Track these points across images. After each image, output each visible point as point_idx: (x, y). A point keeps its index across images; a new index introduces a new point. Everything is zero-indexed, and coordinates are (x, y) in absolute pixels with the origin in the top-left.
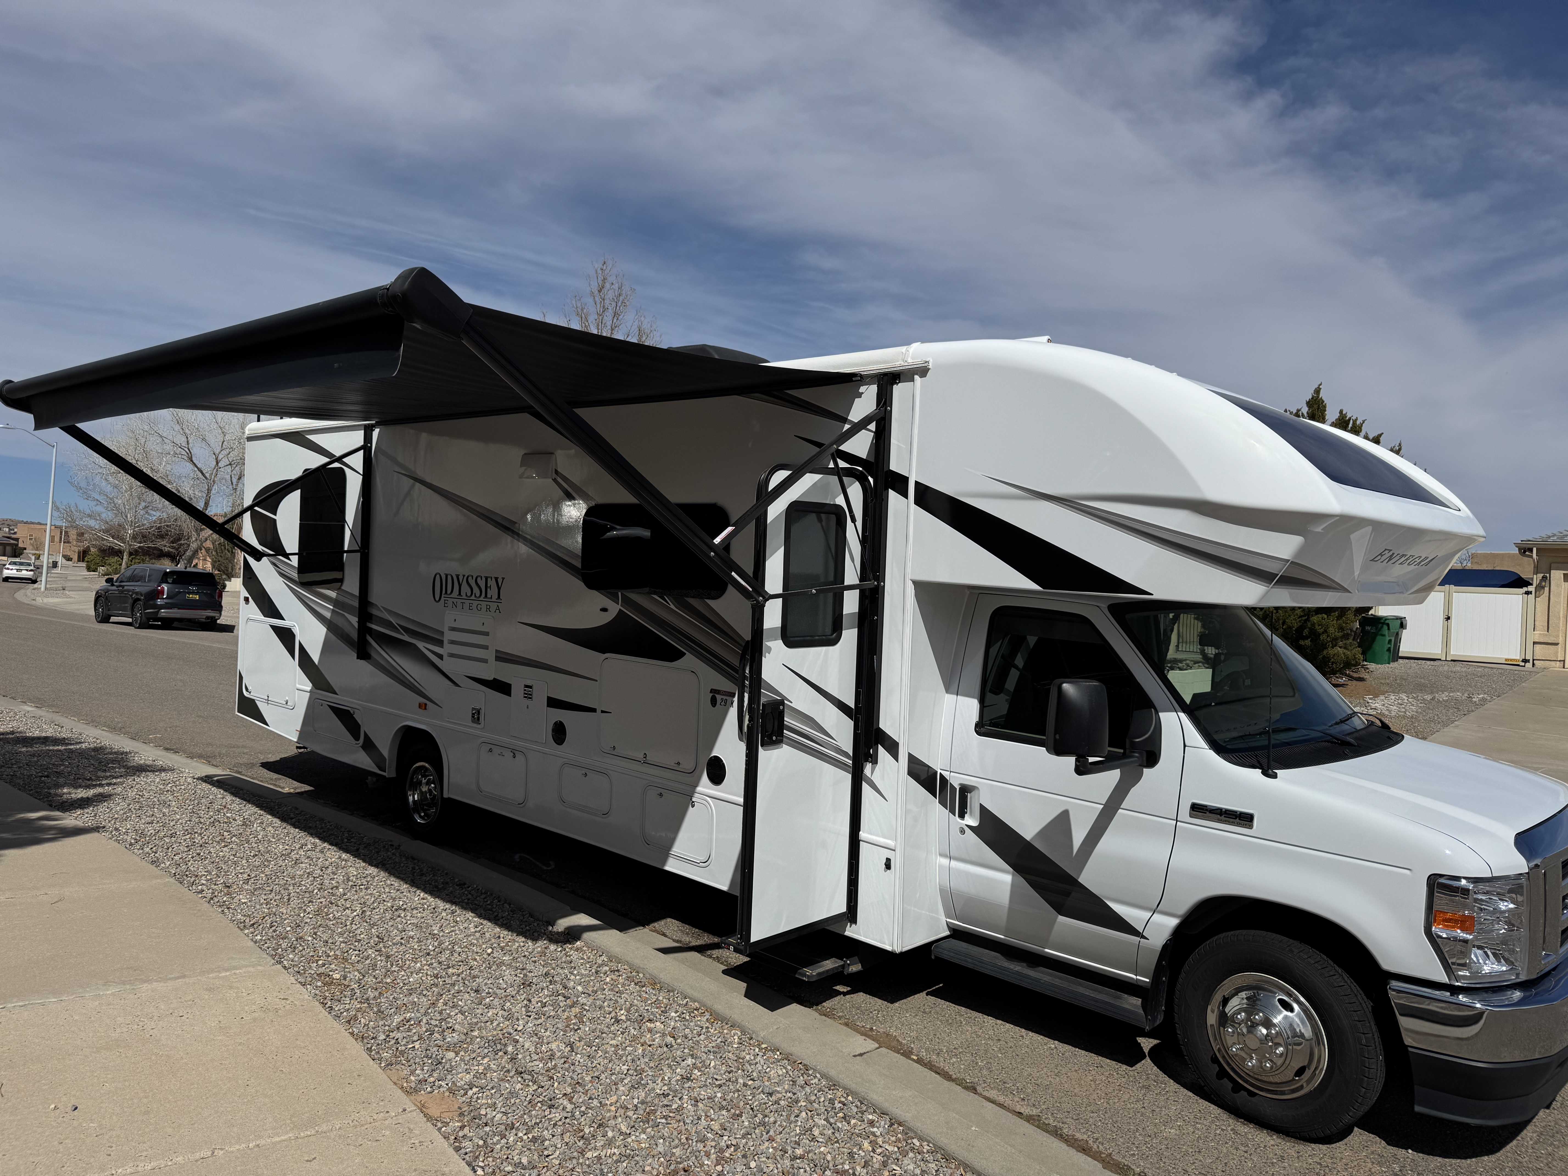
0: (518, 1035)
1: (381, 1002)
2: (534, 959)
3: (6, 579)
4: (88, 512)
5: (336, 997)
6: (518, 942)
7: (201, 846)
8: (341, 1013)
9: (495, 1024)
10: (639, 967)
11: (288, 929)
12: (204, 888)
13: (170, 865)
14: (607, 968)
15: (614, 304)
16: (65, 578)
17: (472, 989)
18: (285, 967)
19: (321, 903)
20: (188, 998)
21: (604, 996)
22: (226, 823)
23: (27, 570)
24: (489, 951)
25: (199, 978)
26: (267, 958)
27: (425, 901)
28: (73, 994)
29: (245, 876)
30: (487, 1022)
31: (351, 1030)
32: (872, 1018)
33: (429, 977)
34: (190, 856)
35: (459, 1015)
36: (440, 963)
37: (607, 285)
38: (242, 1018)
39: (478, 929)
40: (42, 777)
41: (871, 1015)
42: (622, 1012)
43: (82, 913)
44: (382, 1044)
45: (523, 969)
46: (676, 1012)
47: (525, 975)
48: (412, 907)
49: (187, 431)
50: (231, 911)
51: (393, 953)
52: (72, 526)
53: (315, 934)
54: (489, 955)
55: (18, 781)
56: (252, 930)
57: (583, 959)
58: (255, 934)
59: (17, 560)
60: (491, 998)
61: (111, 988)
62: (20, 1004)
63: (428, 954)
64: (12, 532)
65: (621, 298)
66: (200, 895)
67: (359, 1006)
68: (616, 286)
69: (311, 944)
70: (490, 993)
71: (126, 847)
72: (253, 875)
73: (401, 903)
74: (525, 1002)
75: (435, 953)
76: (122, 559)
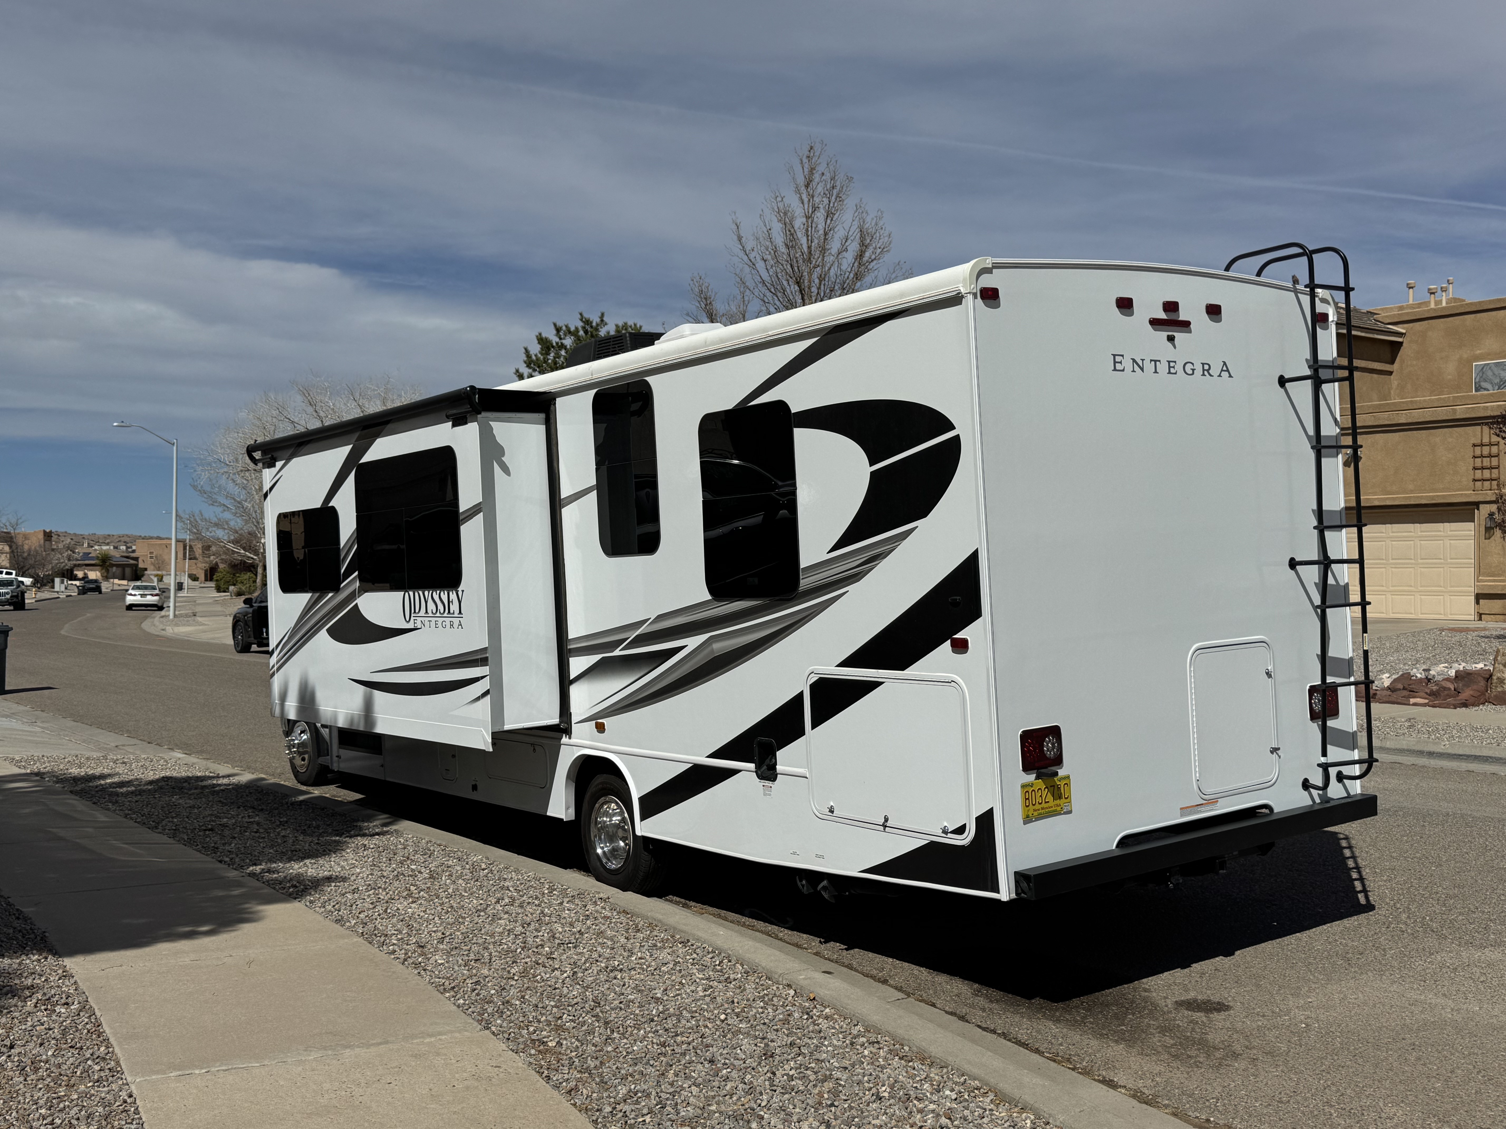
0: (761, 1110)
1: (603, 1072)
2: (775, 1027)
3: (130, 607)
4: (214, 520)
5: (552, 1067)
6: (755, 1008)
7: (387, 902)
8: (561, 1083)
9: (735, 1098)
10: (904, 1039)
11: (493, 992)
12: (396, 948)
13: (355, 924)
14: (864, 1040)
15: (826, 201)
16: (193, 601)
17: (705, 1060)
18: (493, 1033)
19: (526, 963)
20: (394, 1065)
21: (863, 1071)
22: (411, 876)
23: (152, 595)
24: (723, 1017)
25: (403, 1043)
26: (473, 1024)
27: (643, 961)
28: (274, 1059)
29: (440, 934)
30: (725, 1096)
31: (572, 1102)
32: (1210, 1107)
33: (655, 1046)
34: (376, 914)
35: (693, 1087)
36: (666, 1030)
37: (817, 177)
38: (454, 1086)
39: (707, 993)
40: (205, 830)
41: (1207, 1104)
42: (884, 1088)
43: (271, 976)
44: (608, 1117)
45: (763, 1039)
46: (952, 1090)
47: (767, 1045)
48: (630, 967)
49: (322, 414)
50: (428, 973)
51: (612, 1019)
52: (198, 538)
53: (523, 997)
54: (723, 1021)
55: (182, 835)
56: (452, 993)
57: (834, 1028)
58: (457, 998)
59: (138, 583)
60: (729, 1070)
61: (313, 1053)
62: (224, 1068)
63: (652, 1020)
64: (130, 550)
65: (835, 192)
66: (393, 956)
67: (579, 1076)
68: (827, 177)
69: (519, 1009)
70: (726, 1064)
71: (307, 906)
72: (448, 934)
73: (616, 963)
74: (769, 1075)
75: (660, 1019)
76: (256, 575)
